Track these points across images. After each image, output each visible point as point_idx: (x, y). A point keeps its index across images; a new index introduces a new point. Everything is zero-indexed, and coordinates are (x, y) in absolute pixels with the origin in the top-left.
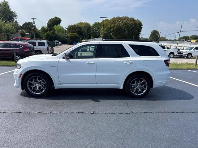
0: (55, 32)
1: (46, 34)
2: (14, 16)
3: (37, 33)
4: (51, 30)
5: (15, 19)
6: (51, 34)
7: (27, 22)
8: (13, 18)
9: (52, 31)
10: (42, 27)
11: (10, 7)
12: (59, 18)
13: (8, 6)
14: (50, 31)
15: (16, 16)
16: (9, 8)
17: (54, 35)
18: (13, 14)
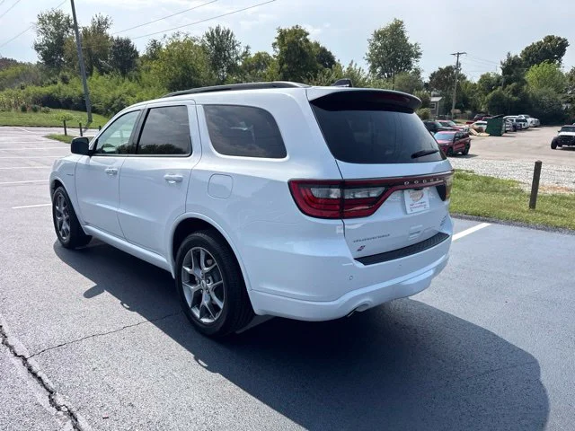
0: (525, 87)
1: (490, 95)
2: (412, 56)
3: (464, 95)
4: (509, 82)
5: (415, 65)
6: (506, 95)
7: (444, 67)
8: (409, 63)
9: (514, 84)
10: (483, 76)
11: (406, 35)
12: (559, 39)
13: (402, 32)
14: (505, 87)
15: (417, 55)
16: (403, 36)
17: (515, 98)
18: (410, 52)
